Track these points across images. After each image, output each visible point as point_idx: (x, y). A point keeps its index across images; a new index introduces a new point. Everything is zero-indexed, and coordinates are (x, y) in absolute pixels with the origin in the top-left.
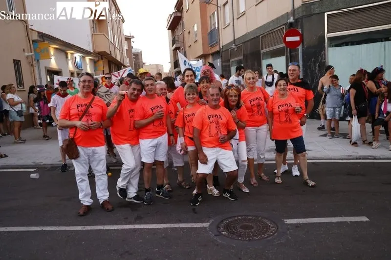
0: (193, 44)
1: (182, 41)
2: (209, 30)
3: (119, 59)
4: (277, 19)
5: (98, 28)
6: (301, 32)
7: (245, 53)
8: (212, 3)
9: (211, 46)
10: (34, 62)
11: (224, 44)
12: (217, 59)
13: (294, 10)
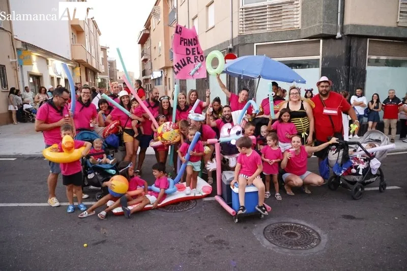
0: (157, 57)
1: (149, 54)
2: (171, 48)
3: (94, 66)
4: (221, 44)
5: (76, 39)
6: (237, 56)
8: (174, 26)
10: (18, 67)
13: (233, 40)
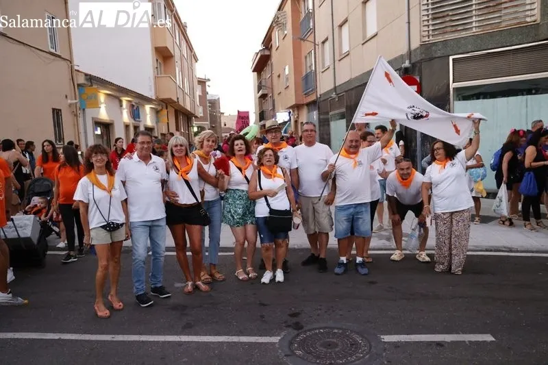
0: (283, 90)
1: (270, 86)
2: (304, 74)
3: (188, 107)
5: (162, 68)
6: (418, 80)
7: (349, 104)
8: (308, 39)
9: (305, 94)
10: (79, 111)
11: (322, 92)
12: (313, 110)
13: (410, 52)
